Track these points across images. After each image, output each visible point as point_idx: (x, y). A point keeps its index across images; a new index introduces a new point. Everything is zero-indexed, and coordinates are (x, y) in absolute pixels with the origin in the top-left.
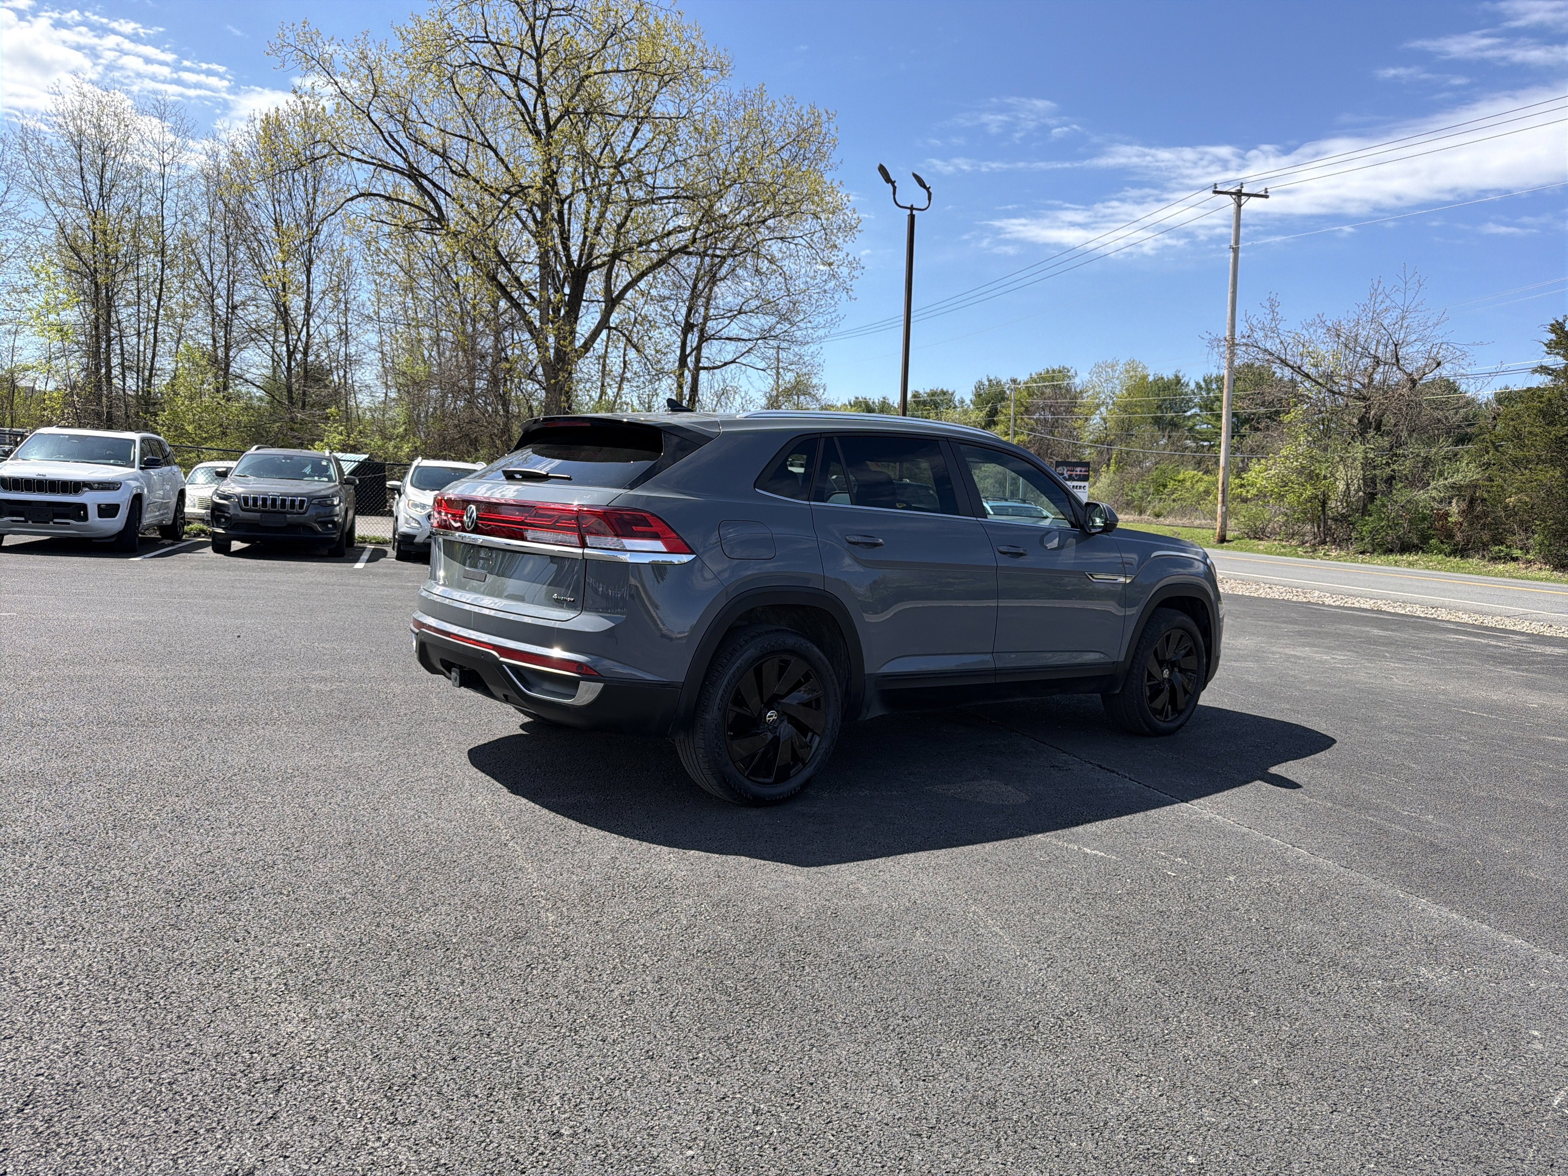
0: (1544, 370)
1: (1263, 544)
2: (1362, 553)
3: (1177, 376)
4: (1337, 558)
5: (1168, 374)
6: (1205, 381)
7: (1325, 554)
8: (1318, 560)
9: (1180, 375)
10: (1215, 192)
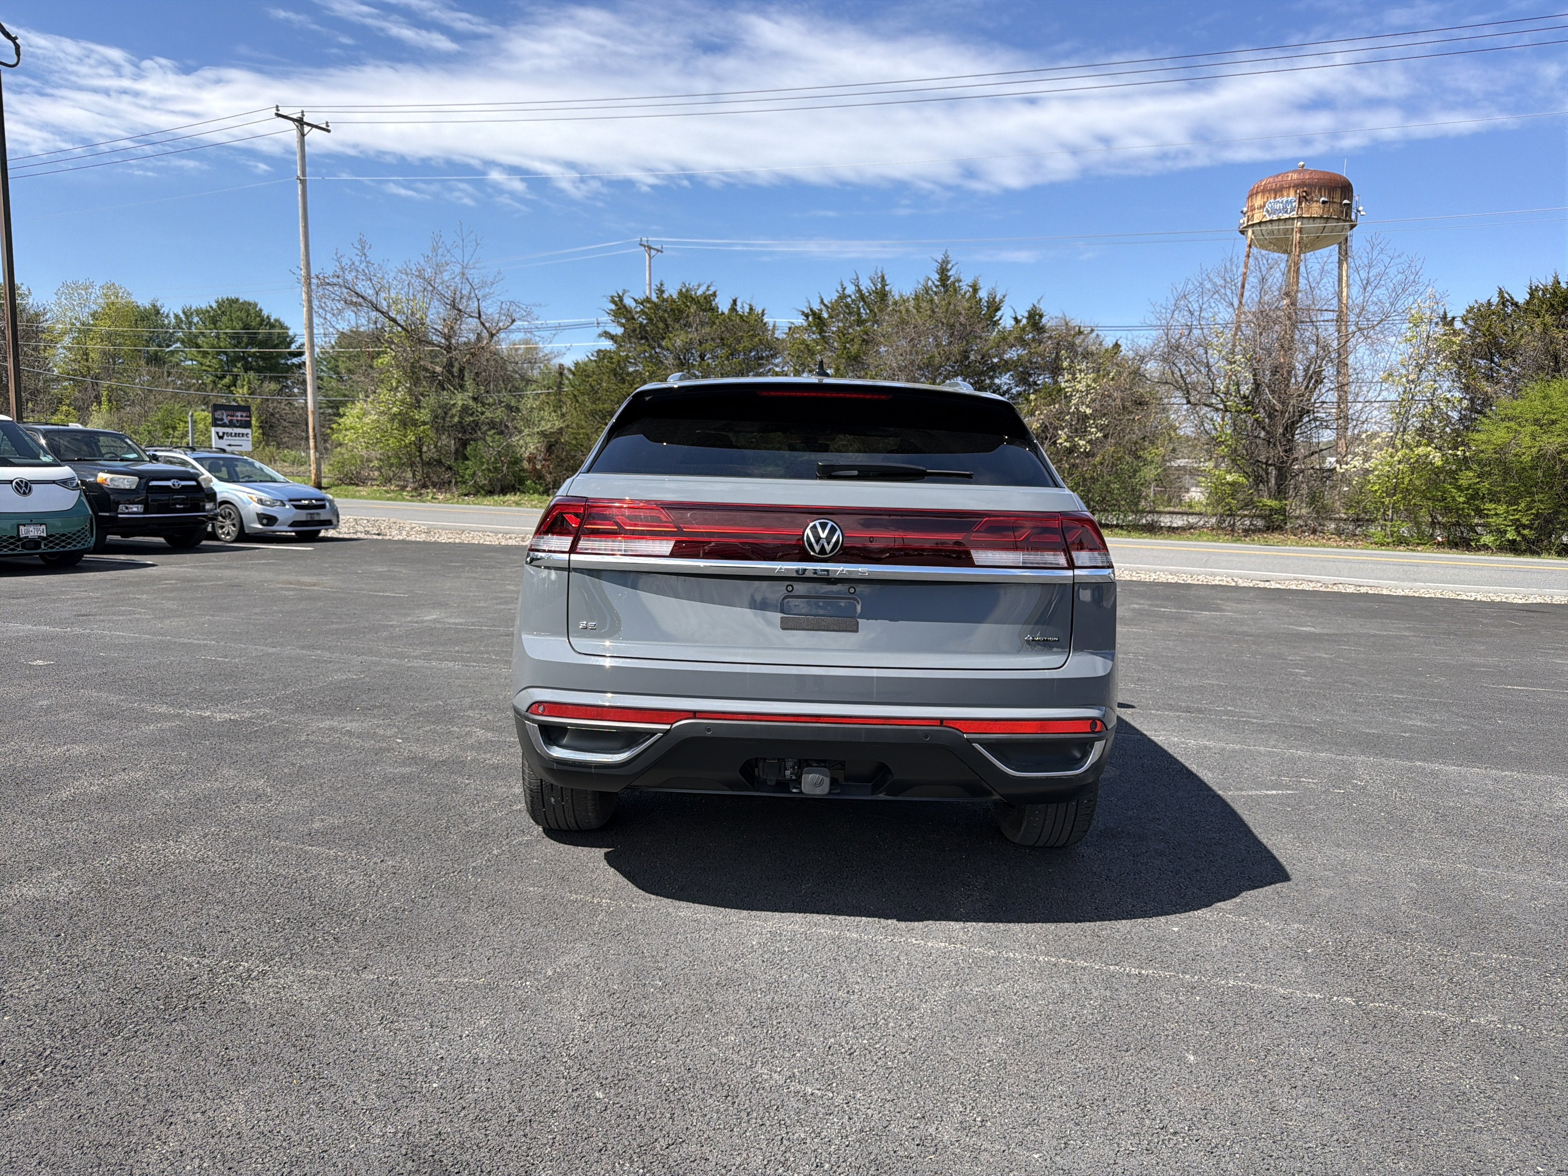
0: (607, 335)
1: (364, 491)
2: (466, 495)
3: (154, 306)
4: (446, 501)
5: (144, 302)
6: (184, 313)
7: (432, 498)
8: (429, 504)
9: (159, 304)
10: (278, 115)
